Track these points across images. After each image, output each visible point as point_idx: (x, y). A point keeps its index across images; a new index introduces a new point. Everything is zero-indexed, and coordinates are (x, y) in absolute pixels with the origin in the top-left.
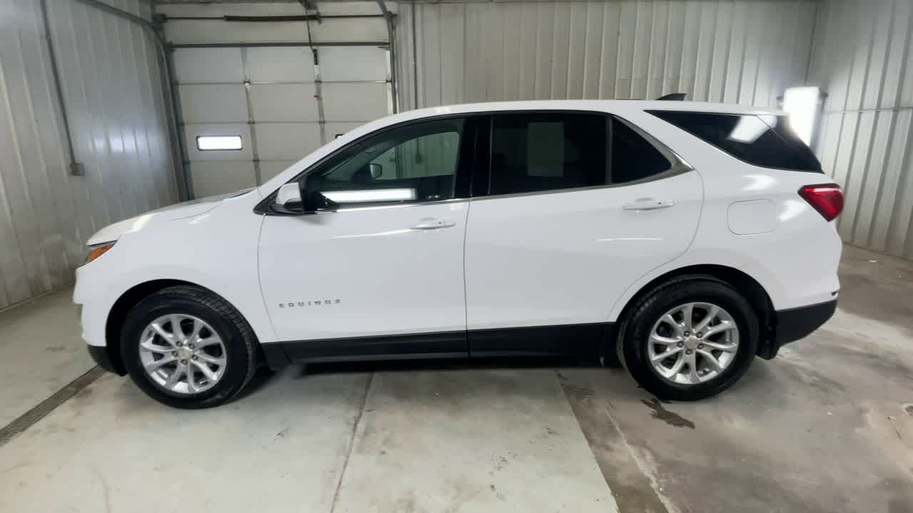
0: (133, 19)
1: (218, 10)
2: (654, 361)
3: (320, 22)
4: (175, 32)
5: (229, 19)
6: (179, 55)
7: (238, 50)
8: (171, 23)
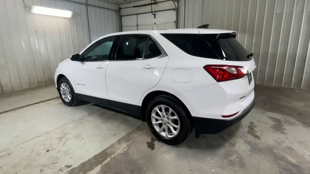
0: (113, 10)
1: (132, 5)
2: (154, 124)
3: (157, 5)
4: (123, 12)
5: (134, 7)
6: (123, 18)
7: (136, 16)
8: (122, 9)
